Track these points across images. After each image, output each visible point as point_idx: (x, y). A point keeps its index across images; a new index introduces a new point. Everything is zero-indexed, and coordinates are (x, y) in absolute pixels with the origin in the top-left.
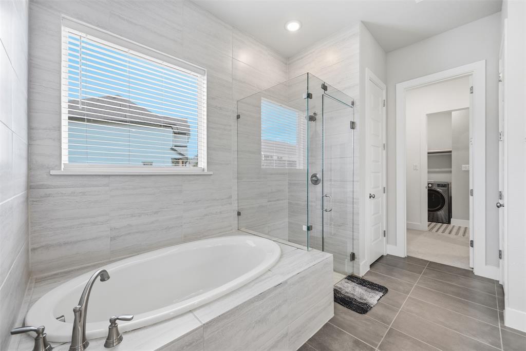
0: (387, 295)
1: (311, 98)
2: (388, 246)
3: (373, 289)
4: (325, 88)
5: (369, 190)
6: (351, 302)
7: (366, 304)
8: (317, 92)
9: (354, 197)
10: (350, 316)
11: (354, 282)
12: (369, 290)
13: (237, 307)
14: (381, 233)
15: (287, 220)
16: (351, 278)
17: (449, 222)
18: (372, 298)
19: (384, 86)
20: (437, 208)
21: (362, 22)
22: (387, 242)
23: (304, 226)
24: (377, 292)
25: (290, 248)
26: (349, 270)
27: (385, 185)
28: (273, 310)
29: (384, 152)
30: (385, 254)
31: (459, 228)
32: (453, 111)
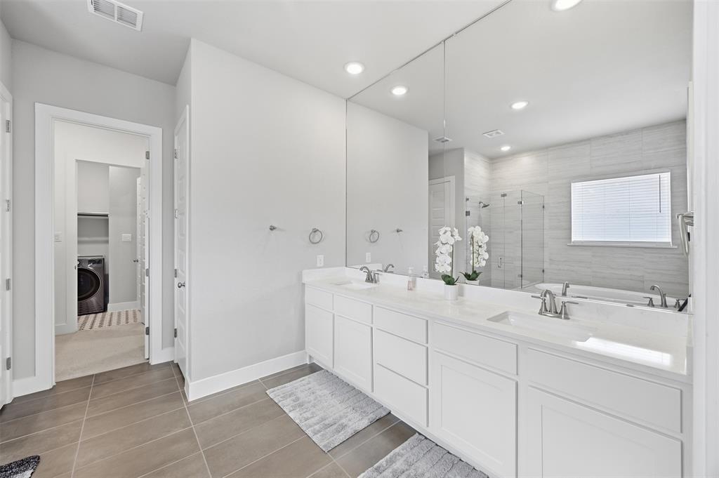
2: (16, 383)
17: (105, 310)
19: (8, 96)
20: (89, 293)
22: (14, 377)
24: (21, 474)
27: (8, 276)
30: (8, 401)
31: (119, 314)
32: (111, 165)
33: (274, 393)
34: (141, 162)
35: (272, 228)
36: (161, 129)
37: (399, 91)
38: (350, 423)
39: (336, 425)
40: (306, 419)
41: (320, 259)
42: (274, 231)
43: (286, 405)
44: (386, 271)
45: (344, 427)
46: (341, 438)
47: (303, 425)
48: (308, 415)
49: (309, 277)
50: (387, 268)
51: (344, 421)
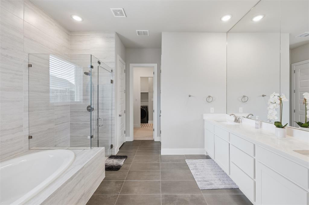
0: (127, 159)
1: (93, 68)
2: (126, 137)
3: (121, 158)
4: (99, 63)
5: (119, 113)
6: (113, 168)
7: (119, 166)
8: (95, 65)
9: (112, 117)
10: (113, 174)
11: (113, 158)
12: (120, 159)
13: (58, 189)
14: (123, 132)
15: (69, 135)
16: (112, 157)
17: (148, 123)
18: (121, 162)
19: (125, 63)
20: (144, 117)
21: (116, 33)
22: (126, 136)
23: (88, 136)
24: (123, 159)
25: (79, 150)
26: (109, 154)
27: (125, 110)
28: (77, 184)
29: (125, 94)
30: (125, 142)
31: (151, 124)
32: (149, 77)
33: (188, 161)
34: (152, 75)
35: (190, 96)
36: (157, 64)
37: (258, 19)
38: (215, 184)
39: (208, 182)
40: (197, 175)
41: (212, 110)
42: (190, 97)
43: (191, 167)
44: (247, 117)
45: (211, 184)
46: (209, 187)
47: (195, 177)
48: (198, 173)
49: (206, 117)
50: (248, 116)
51: (213, 182)
